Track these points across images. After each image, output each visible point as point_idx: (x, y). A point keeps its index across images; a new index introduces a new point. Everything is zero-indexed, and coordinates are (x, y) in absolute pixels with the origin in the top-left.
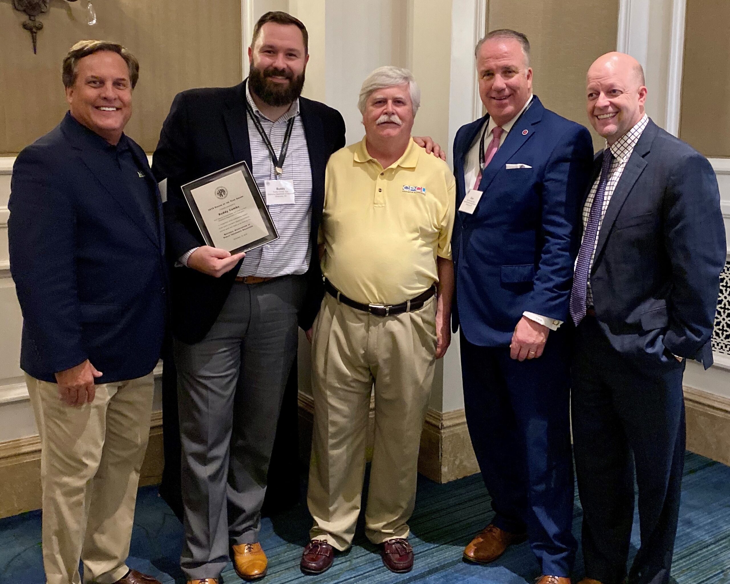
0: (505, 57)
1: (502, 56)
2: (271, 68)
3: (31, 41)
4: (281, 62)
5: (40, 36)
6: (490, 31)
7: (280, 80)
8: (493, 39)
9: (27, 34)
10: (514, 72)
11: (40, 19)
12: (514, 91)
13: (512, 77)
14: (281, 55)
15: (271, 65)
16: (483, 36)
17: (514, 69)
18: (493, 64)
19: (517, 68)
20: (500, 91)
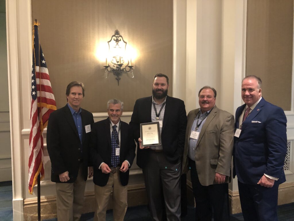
0: (250, 85)
1: (249, 85)
2: (158, 89)
3: (117, 82)
4: (160, 87)
5: (120, 81)
6: (247, 75)
7: (160, 92)
8: (247, 79)
9: (116, 81)
10: (253, 90)
11: (120, 77)
12: (252, 96)
13: (252, 92)
14: (160, 85)
15: (157, 88)
16: (245, 77)
17: (253, 89)
18: (245, 87)
19: (254, 89)
20: (247, 96)
